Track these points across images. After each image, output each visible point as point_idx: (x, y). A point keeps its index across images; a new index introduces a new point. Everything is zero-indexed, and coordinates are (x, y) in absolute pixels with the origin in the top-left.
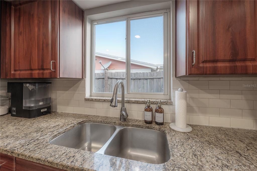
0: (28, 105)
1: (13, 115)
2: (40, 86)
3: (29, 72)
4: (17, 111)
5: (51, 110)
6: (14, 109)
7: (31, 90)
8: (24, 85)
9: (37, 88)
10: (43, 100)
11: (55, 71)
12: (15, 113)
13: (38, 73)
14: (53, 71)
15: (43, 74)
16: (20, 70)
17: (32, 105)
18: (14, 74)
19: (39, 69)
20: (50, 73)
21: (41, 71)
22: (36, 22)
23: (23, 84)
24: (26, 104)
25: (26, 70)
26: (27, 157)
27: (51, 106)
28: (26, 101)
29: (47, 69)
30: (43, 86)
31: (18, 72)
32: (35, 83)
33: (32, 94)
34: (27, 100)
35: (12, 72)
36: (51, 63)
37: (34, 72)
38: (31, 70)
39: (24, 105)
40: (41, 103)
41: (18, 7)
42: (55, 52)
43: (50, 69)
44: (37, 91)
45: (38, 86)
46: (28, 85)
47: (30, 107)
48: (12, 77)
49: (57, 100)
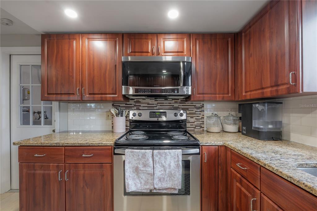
0: (257, 126)
1: (243, 134)
2: (270, 107)
3: (260, 91)
4: (247, 130)
5: (282, 137)
6: (244, 128)
7: (260, 110)
8: (254, 105)
9: (266, 108)
10: (272, 123)
11: (295, 85)
12: (245, 132)
13: (271, 91)
14: (292, 85)
15: (277, 91)
16: (251, 91)
17: (262, 127)
18: (245, 96)
19: (272, 87)
20: (288, 88)
21: (275, 89)
22: (267, 35)
23: (252, 105)
24: (255, 125)
25: (256, 90)
26: (274, 170)
27: (281, 131)
28: (255, 121)
29: (283, 84)
30: (273, 106)
31: (249, 93)
32: (264, 103)
33: (261, 114)
34: (257, 121)
35: (244, 94)
36: (291, 76)
37: (265, 90)
38: (261, 89)
39: (253, 126)
40: (270, 126)
41: (248, 32)
42: (295, 61)
43: (288, 83)
44: (266, 112)
45: (267, 106)
46: (257, 105)
47: (259, 128)
48: (243, 99)
49: (291, 125)
